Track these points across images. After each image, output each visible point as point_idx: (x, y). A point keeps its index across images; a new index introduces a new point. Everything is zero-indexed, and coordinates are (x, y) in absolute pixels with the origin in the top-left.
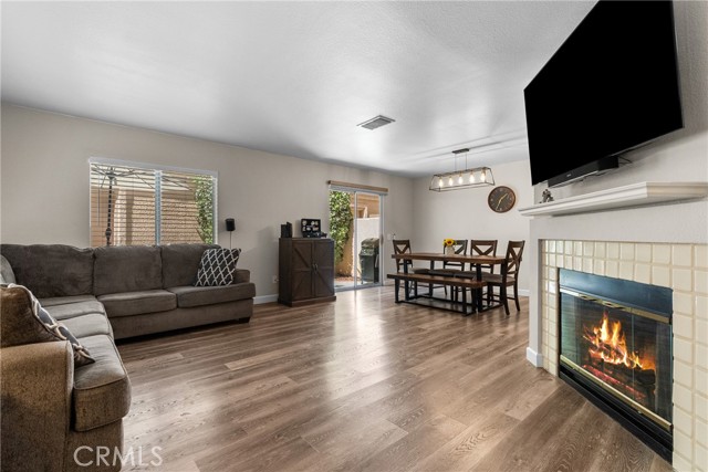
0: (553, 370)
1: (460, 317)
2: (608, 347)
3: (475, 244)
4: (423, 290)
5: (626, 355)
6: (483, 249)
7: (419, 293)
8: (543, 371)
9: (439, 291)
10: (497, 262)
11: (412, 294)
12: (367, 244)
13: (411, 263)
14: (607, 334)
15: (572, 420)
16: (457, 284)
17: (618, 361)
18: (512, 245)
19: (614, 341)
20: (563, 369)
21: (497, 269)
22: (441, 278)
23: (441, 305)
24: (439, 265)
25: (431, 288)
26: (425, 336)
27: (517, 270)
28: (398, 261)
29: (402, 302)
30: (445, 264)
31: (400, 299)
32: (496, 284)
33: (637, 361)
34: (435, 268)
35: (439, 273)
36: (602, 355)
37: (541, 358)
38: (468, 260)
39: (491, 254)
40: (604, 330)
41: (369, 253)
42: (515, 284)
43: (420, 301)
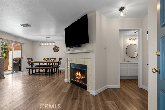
0: (70, 82)
1: (49, 76)
2: (79, 76)
3: (51, 59)
4: (37, 71)
5: (81, 77)
6: (53, 60)
7: (36, 72)
8: (68, 83)
9: (41, 71)
10: (56, 63)
11: (34, 72)
12: (16, 59)
13: (33, 64)
14: (78, 74)
15: (74, 89)
16: (46, 68)
17: (80, 78)
18: (60, 59)
19: (80, 75)
20: (71, 81)
21: (56, 64)
22: (42, 67)
23: (42, 74)
24: (41, 64)
25: (39, 70)
26: (41, 82)
27: (60, 64)
28: (29, 64)
29: (31, 75)
30: (43, 64)
31: (30, 74)
32: (56, 68)
33: (83, 77)
34: (40, 65)
35: (41, 66)
36: (78, 77)
37: (68, 80)
38: (49, 63)
39: (54, 61)
40: (78, 73)
41: (17, 62)
42: (60, 67)
43: (36, 74)
